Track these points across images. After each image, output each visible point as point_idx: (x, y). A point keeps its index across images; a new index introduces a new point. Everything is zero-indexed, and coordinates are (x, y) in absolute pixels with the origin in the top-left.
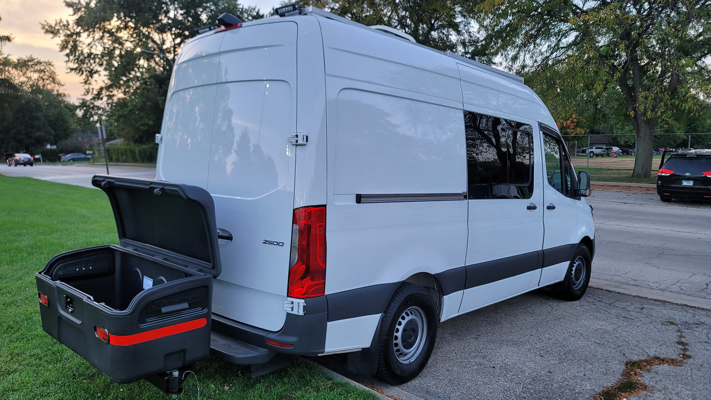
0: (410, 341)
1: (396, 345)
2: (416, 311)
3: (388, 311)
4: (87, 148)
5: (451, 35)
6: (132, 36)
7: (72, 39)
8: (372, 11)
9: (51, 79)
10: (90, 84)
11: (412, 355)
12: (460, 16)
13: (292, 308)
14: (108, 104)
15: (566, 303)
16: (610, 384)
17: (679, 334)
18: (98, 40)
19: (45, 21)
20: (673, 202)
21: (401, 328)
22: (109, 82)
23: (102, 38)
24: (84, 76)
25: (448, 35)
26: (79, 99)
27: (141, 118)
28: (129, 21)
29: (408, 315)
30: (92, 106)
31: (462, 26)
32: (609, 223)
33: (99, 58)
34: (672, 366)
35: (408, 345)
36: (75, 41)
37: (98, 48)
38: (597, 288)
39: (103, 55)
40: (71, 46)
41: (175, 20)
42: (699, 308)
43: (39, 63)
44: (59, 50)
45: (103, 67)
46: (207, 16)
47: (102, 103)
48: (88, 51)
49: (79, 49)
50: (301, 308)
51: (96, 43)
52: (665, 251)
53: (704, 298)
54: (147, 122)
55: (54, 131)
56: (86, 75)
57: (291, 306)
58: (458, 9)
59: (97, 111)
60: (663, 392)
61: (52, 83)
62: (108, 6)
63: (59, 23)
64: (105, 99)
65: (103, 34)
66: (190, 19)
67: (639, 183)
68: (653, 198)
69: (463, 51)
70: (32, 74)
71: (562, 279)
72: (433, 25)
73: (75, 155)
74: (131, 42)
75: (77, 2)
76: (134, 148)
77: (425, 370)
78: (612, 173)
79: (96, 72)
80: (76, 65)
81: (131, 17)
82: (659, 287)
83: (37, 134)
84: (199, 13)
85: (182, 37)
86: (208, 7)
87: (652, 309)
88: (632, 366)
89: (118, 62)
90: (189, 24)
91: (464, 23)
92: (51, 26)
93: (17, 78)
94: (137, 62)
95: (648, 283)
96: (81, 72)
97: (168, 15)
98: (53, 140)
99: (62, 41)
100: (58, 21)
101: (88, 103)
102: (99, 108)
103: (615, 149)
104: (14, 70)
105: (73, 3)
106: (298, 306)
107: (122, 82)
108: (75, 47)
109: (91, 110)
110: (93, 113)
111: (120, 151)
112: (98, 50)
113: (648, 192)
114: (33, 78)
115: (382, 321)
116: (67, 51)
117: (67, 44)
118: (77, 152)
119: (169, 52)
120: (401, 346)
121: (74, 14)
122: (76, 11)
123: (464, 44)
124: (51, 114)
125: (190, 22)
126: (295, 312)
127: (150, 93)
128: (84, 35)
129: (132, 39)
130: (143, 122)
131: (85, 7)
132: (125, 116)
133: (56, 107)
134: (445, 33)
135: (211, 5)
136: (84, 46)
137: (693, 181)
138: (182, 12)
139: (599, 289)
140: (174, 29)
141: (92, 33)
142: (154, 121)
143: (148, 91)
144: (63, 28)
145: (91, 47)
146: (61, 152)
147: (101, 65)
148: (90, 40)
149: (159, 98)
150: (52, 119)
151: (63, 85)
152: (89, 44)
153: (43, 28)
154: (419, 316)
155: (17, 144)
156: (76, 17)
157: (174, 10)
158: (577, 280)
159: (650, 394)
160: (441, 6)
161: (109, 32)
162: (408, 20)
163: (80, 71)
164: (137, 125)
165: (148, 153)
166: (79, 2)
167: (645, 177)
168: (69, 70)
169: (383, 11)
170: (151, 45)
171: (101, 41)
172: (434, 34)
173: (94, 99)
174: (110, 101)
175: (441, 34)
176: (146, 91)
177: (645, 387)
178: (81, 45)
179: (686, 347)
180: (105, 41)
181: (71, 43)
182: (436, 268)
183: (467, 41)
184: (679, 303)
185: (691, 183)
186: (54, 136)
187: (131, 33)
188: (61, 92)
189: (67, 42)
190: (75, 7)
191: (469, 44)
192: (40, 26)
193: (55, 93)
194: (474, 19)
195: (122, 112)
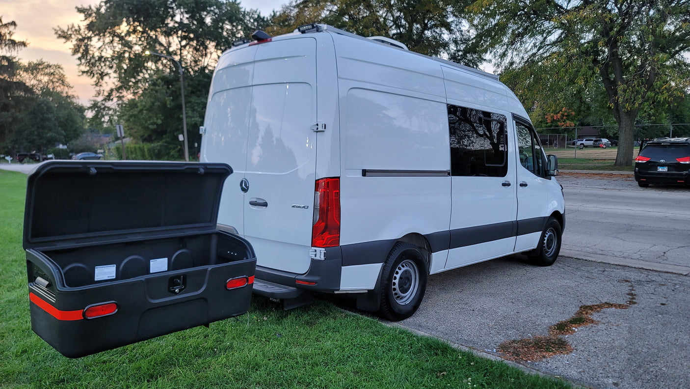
0: (406, 287)
1: (395, 289)
2: (409, 264)
3: (388, 262)
4: (98, 147)
5: (444, 34)
6: (140, 40)
7: (83, 44)
8: (368, 13)
9: (61, 82)
10: (101, 85)
11: (407, 299)
12: (452, 16)
13: (316, 255)
14: (118, 105)
15: (539, 267)
16: (564, 320)
17: (631, 288)
18: (108, 44)
19: (58, 26)
20: (650, 187)
21: (398, 276)
22: (119, 84)
23: (112, 42)
24: (95, 79)
25: (441, 34)
26: (91, 100)
27: (150, 117)
28: (138, 26)
29: (403, 266)
30: (103, 107)
31: (453, 25)
32: (587, 206)
33: (109, 61)
34: (619, 309)
35: (404, 291)
36: (86, 46)
37: (108, 52)
38: (568, 257)
39: (113, 58)
40: (82, 50)
41: (181, 23)
42: (653, 270)
43: (49, 66)
44: (72, 54)
45: (113, 70)
46: (211, 19)
47: (113, 104)
48: (99, 55)
49: (91, 52)
50: (323, 254)
51: (107, 47)
52: (633, 227)
53: (660, 263)
54: (155, 121)
55: (65, 132)
56: (97, 78)
57: (314, 253)
58: (450, 9)
59: (108, 112)
60: (606, 324)
61: (61, 85)
62: (118, 11)
63: (71, 28)
64: (115, 100)
65: (113, 38)
66: (195, 22)
67: (621, 170)
68: (632, 184)
69: (456, 49)
70: (42, 77)
71: (536, 247)
72: (426, 25)
73: (85, 154)
74: (140, 45)
75: (88, 8)
76: (144, 146)
77: (417, 312)
78: (598, 163)
79: (107, 74)
80: (88, 68)
81: (140, 22)
82: (622, 256)
83: (49, 135)
84: (204, 16)
85: (188, 40)
86: (212, 11)
87: (613, 271)
88: (585, 308)
89: (127, 65)
90: (194, 27)
91: (455, 22)
92: (63, 32)
93: (28, 81)
94: (146, 64)
95: (613, 252)
96: (92, 75)
97: (174, 19)
98: (64, 140)
99: (74, 45)
100: (70, 27)
101: (99, 104)
102: (109, 109)
103: (605, 141)
104: (25, 73)
105: (84, 9)
106: (320, 253)
107: (131, 84)
108: (86, 51)
109: (102, 111)
110: (104, 113)
111: (129, 149)
112: (108, 53)
113: (628, 179)
114: (43, 81)
115: (383, 269)
116: (79, 55)
117: (79, 48)
118: (87, 151)
119: (176, 54)
120: (398, 290)
121: (86, 19)
122: (88, 16)
123: (456, 42)
124: (61, 115)
125: (195, 25)
126: (318, 258)
127: (159, 94)
128: (95, 39)
129: (140, 43)
130: (151, 121)
131: (95, 13)
132: (135, 116)
133: (65, 109)
134: (438, 32)
135: (214, 9)
136: (95, 50)
137: (667, 167)
138: (187, 16)
139: (570, 257)
140: (180, 32)
141: (102, 37)
142: (162, 121)
143: (157, 92)
144: (75, 33)
145: (102, 51)
146: (72, 151)
147: (111, 68)
148: (100, 44)
149: (167, 98)
150: (62, 120)
151: (72, 88)
152: (99, 48)
153: (56, 33)
154: (412, 269)
155: (29, 144)
156: (88, 22)
157: (180, 14)
158: (549, 248)
159: (595, 325)
160: (434, 7)
161: (119, 36)
162: (403, 20)
163: (91, 73)
164: (146, 125)
165: (156, 151)
166: (90, 8)
167: (627, 165)
168: (81, 73)
169: (378, 12)
170: (158, 47)
171: (111, 45)
172: (428, 33)
173: (105, 100)
174: (120, 102)
175: (434, 33)
176: (154, 92)
177: (592, 321)
178: (92, 49)
179: (635, 297)
180: (115, 44)
181: (83, 47)
182: (425, 230)
183: (459, 39)
184: (637, 267)
185: (665, 169)
186: (65, 137)
187: (139, 36)
188: (69, 94)
189: (79, 46)
190: (86, 13)
191: (461, 42)
192: (54, 32)
193: (65, 95)
194: (465, 18)
195: (132, 112)
